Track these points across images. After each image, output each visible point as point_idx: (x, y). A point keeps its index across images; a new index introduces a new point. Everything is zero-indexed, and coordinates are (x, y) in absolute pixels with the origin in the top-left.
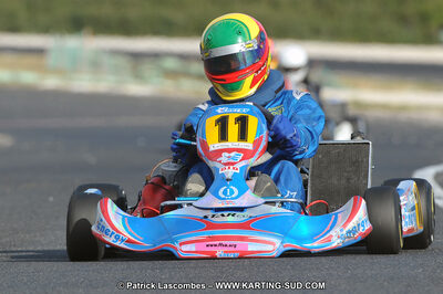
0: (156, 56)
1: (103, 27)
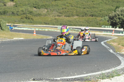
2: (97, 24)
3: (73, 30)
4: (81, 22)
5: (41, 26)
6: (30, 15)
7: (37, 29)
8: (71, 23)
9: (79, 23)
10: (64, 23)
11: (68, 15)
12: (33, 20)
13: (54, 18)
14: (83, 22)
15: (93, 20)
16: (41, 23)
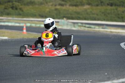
0: (77, 23)
1: (68, 18)
2: (119, 18)
3: (83, 26)
4: (94, 14)
5: (34, 21)
6: (17, 4)
7: (28, 25)
8: (79, 16)
9: (91, 16)
10: (69, 15)
11: (75, 4)
12: (22, 11)
13: (53, 8)
14: (97, 15)
15: (113, 11)
16: (34, 16)
